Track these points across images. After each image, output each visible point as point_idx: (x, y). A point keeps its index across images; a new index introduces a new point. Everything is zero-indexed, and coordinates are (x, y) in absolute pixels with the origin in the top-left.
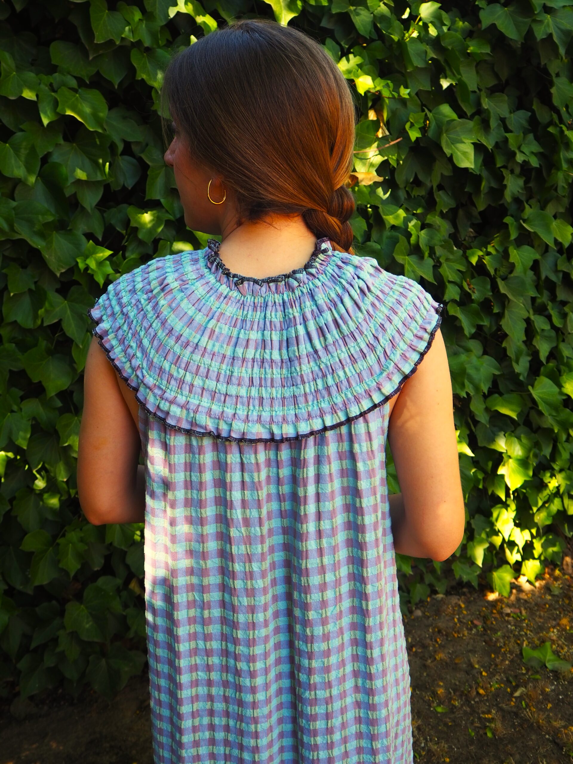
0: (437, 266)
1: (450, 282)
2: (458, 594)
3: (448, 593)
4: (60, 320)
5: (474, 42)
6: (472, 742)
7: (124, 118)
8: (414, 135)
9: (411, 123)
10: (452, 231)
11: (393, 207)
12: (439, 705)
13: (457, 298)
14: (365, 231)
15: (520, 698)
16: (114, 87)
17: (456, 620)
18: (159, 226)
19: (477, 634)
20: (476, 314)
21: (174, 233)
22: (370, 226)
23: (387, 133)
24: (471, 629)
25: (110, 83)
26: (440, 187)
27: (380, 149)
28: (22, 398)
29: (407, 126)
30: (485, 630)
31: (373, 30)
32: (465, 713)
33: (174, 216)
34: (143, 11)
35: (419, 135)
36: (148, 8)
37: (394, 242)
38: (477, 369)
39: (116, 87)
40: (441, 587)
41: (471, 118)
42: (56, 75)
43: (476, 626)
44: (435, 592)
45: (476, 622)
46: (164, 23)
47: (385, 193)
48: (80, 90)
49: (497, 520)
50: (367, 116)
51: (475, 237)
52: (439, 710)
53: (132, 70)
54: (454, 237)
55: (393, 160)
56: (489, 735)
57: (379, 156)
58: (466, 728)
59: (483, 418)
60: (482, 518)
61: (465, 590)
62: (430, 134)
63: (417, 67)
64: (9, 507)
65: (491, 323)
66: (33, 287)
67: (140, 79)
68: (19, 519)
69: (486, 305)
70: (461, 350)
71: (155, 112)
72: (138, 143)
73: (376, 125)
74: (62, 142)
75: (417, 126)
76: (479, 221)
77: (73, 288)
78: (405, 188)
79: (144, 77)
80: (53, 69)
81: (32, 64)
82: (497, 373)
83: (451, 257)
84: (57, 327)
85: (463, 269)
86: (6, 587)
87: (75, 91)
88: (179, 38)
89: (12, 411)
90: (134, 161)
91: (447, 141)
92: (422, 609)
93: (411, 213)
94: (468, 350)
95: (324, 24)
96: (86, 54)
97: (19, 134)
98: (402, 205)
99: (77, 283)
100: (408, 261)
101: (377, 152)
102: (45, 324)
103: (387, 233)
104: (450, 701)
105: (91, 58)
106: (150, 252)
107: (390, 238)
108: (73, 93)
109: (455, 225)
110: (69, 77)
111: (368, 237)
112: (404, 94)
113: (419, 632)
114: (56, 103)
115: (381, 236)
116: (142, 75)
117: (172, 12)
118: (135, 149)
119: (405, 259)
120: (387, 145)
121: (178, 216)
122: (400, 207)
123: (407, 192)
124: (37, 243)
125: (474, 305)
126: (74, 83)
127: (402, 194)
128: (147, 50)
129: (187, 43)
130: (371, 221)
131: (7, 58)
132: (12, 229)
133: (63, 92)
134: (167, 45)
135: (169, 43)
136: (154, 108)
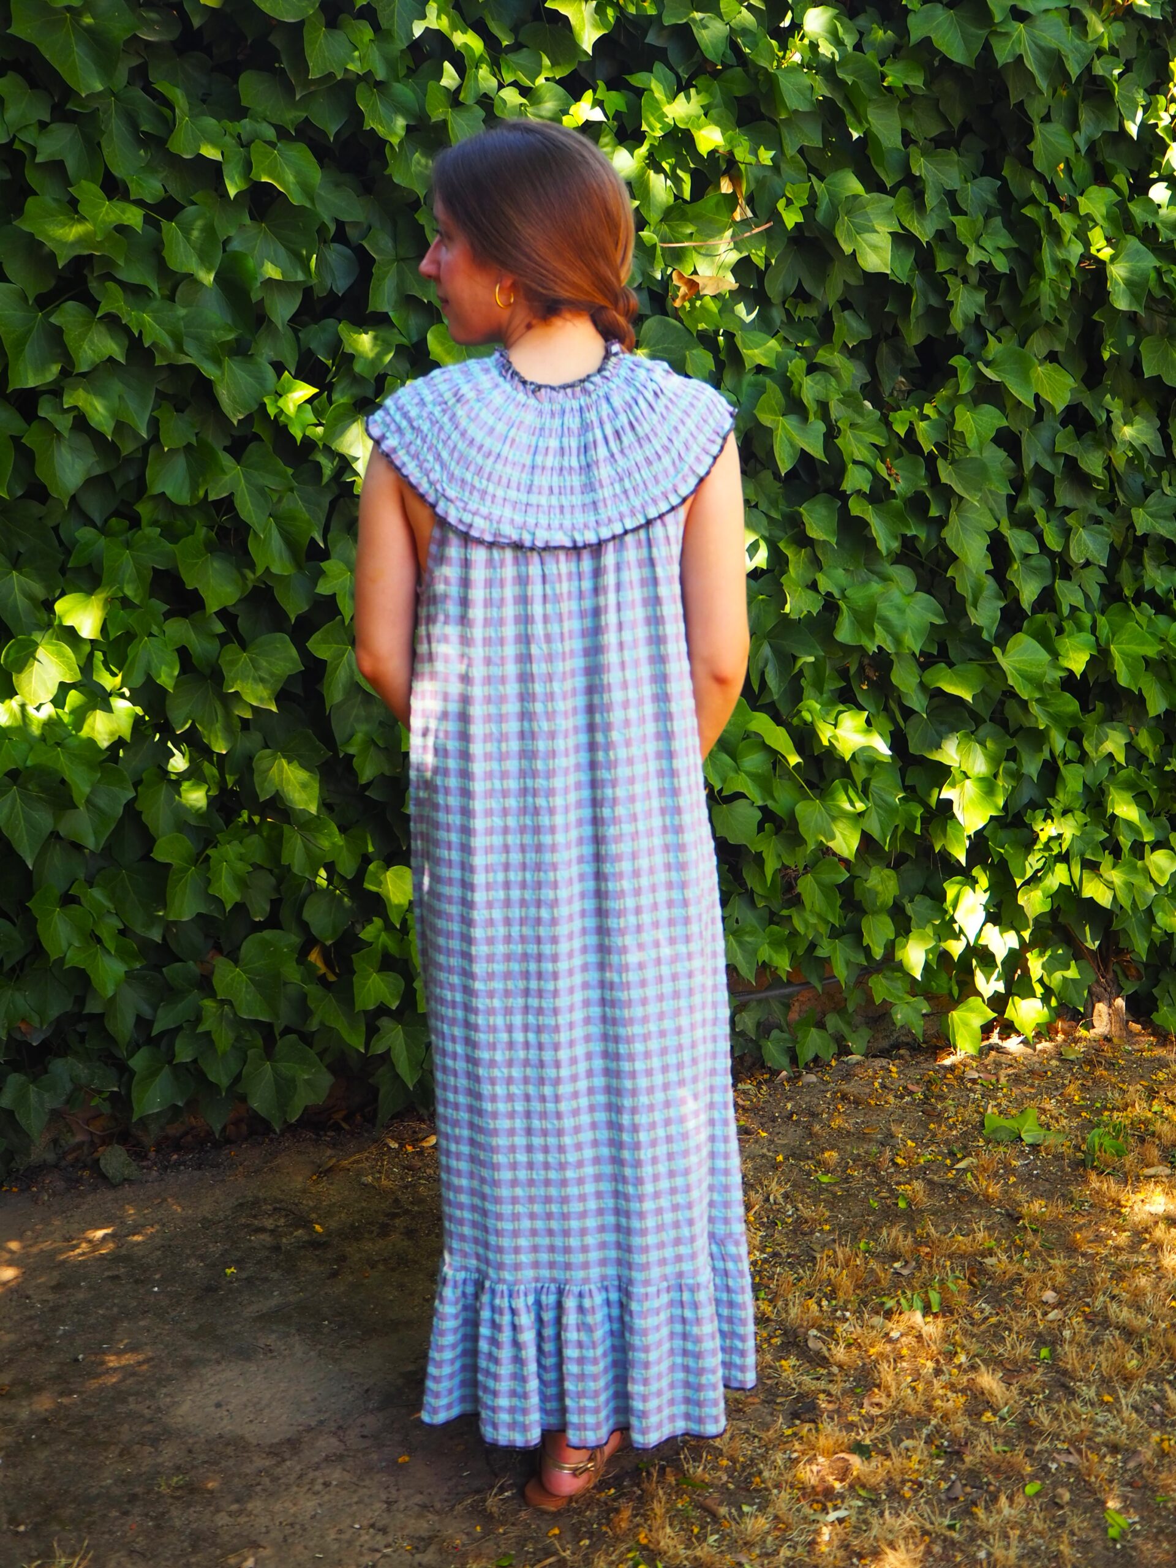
0: (831, 434)
1: (855, 462)
2: (890, 1057)
3: (869, 1053)
4: (232, 494)
5: (899, 66)
6: (872, 1211)
7: (337, 185)
8: (791, 218)
9: (788, 199)
10: (868, 379)
11: (760, 336)
12: (825, 1173)
13: (866, 489)
14: (712, 372)
15: (965, 1170)
16: (328, 139)
17: (876, 1085)
18: (387, 353)
19: (912, 1103)
20: (899, 517)
21: (409, 365)
22: (720, 364)
23: (750, 214)
24: (902, 1097)
25: (325, 134)
26: (845, 304)
27: (737, 240)
28: (167, 616)
29: (781, 205)
30: (926, 1097)
31: (729, 51)
32: (869, 1184)
33: (409, 337)
34: (377, 28)
35: (800, 219)
36: (384, 24)
37: (759, 393)
38: (901, 611)
39: (331, 138)
40: (857, 1043)
41: (892, 193)
42: (246, 121)
43: (911, 1093)
44: (847, 1051)
45: (910, 1087)
46: (403, 45)
47: (749, 313)
48: (279, 144)
49: (955, 907)
50: (718, 186)
51: (909, 392)
52: (825, 1179)
53: (358, 116)
54: (872, 391)
55: (758, 256)
56: (902, 1205)
57: (734, 251)
58: (866, 1199)
59: (917, 702)
60: (928, 902)
61: (902, 1052)
62: (820, 216)
63: (796, 111)
64: (131, 794)
65: (928, 535)
66: (194, 441)
67: (368, 128)
68: (144, 818)
69: (917, 504)
70: (875, 578)
71: (390, 177)
72: (356, 224)
73: (731, 201)
74: (247, 221)
75: (798, 204)
76: (917, 364)
77: (252, 446)
78: (784, 303)
79: (374, 125)
80: (240, 112)
81: (204, 101)
82: (938, 621)
83: (860, 421)
84: (227, 504)
85: (881, 442)
86: (121, 927)
87: (273, 145)
88: (426, 66)
89: (151, 635)
90: (349, 251)
91: (848, 229)
93: (792, 346)
94: (885, 579)
95: (651, 38)
96: (290, 90)
97: (191, 209)
98: (777, 332)
99: (257, 437)
100: (782, 423)
101: (732, 245)
102: (212, 497)
103: (749, 378)
104: (844, 1171)
105: (298, 97)
106: (370, 393)
107: (754, 384)
108: (269, 148)
109: (873, 371)
110: (265, 124)
112: (766, 160)
113: (807, 1099)
114: (248, 166)
115: (740, 382)
116: (370, 124)
117: (418, 29)
118: (352, 233)
119: (773, 420)
120: (749, 234)
121: (415, 339)
122: (773, 334)
123: (788, 313)
124: (209, 370)
125: (897, 502)
126: (271, 134)
127: (777, 315)
128: (378, 84)
129: (439, 74)
130: (722, 356)
131: (178, 97)
132: (180, 348)
133: (257, 148)
134: (407, 76)
135: (411, 72)
136: (387, 172)
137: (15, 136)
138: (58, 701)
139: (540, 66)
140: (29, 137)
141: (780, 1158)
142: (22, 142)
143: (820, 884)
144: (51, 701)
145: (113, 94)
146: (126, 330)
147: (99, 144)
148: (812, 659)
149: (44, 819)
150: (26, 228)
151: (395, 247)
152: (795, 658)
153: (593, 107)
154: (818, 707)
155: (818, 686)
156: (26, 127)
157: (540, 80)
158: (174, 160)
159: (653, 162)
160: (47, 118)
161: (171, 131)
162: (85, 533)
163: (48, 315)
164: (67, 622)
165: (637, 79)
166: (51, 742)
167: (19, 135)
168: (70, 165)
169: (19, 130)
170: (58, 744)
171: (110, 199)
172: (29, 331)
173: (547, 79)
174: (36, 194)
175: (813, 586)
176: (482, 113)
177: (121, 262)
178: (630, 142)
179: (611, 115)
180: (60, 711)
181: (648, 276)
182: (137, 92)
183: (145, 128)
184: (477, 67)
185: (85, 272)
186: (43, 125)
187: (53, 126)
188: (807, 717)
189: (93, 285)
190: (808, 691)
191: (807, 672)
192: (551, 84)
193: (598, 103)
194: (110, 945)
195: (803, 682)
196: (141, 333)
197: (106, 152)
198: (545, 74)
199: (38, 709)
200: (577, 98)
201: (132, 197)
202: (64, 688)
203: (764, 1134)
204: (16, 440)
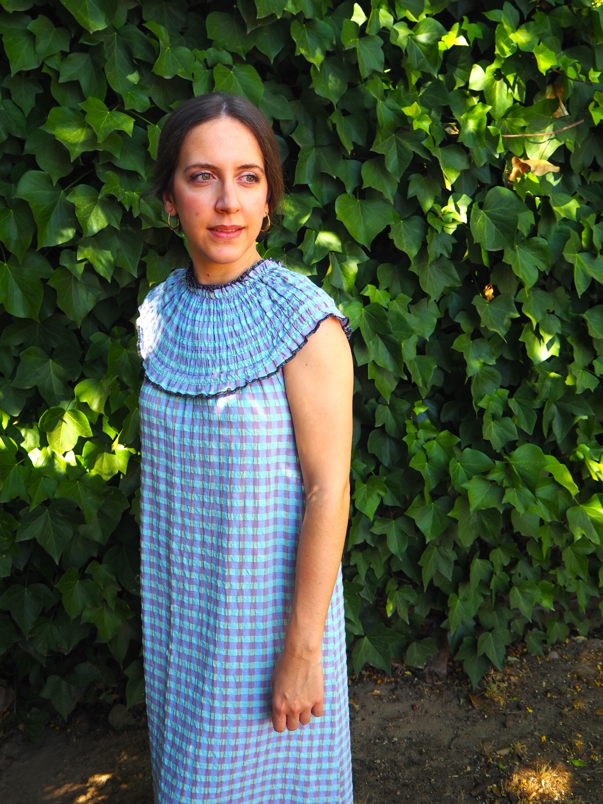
3: (590, 636)
7: (275, 93)
8: (598, 117)
9: (596, 102)
11: (564, 196)
14: (532, 225)
16: (270, 62)
17: (599, 667)
18: (305, 215)
21: (320, 221)
22: (537, 218)
23: (566, 113)
25: (267, 58)
27: (557, 132)
29: (591, 106)
33: (322, 202)
37: (564, 238)
39: (272, 62)
40: (582, 629)
42: (211, 50)
44: (576, 634)
47: (556, 179)
48: (234, 67)
50: (544, 93)
52: (577, 763)
53: (292, 46)
55: (570, 144)
57: (555, 140)
64: (127, 506)
67: (299, 54)
71: (313, 90)
72: (287, 121)
73: (554, 105)
75: (602, 106)
78: (580, 173)
79: (303, 51)
80: (207, 43)
81: (182, 33)
87: (230, 67)
88: (342, 6)
90: (282, 140)
92: (559, 651)
93: (586, 202)
96: (243, 26)
98: (576, 193)
100: (579, 259)
101: (553, 136)
103: (556, 226)
104: (589, 756)
105: (248, 32)
106: (294, 241)
107: (560, 232)
108: (227, 70)
110: (224, 52)
111: (534, 232)
112: (594, 79)
113: (555, 677)
114: (211, 83)
115: (549, 230)
116: (300, 51)
118: (285, 128)
119: (574, 258)
120: (565, 128)
121: (326, 203)
122: (573, 195)
123: (582, 178)
126: (228, 59)
127: (576, 181)
128: (308, 22)
129: (351, 12)
130: (539, 213)
131: (162, 32)
132: (159, 218)
133: (218, 71)
134: (328, 14)
135: (331, 11)
136: (311, 86)
137: (43, 63)
138: (77, 450)
139: (423, 6)
140: (54, 63)
141: (544, 738)
142: (50, 68)
143: (576, 553)
144: (73, 450)
145: (116, 30)
146: (121, 204)
147: (103, 69)
148: (585, 417)
149: (67, 531)
150: (49, 131)
151: (315, 137)
152: (574, 416)
153: (458, 36)
154: (588, 449)
155: (588, 433)
156: (51, 56)
157: (423, 17)
158: (159, 80)
159: (498, 75)
160: (67, 50)
161: (156, 57)
162: (96, 337)
163: (67, 193)
164: (84, 400)
165: (492, 15)
166: (72, 478)
167: (47, 63)
168: (84, 83)
169: (47, 58)
170: (78, 479)
171: (110, 110)
172: (54, 205)
173: (427, 16)
174: (58, 105)
175: (590, 368)
176: (381, 42)
177: (118, 156)
178: (483, 61)
179: (471, 41)
180: (78, 456)
181: (490, 157)
182: (134, 29)
183: (138, 56)
184: (379, 7)
185: (94, 162)
186: (64, 55)
187: (71, 56)
188: (581, 456)
189: (100, 171)
190: (581, 437)
191: (580, 425)
192: (431, 19)
193: (462, 33)
194: (112, 604)
195: (578, 431)
196: (131, 208)
197: (108, 74)
198: (426, 11)
199: (64, 455)
200: (448, 28)
201: (127, 108)
202: (81, 441)
203: (531, 711)
204: (44, 281)
